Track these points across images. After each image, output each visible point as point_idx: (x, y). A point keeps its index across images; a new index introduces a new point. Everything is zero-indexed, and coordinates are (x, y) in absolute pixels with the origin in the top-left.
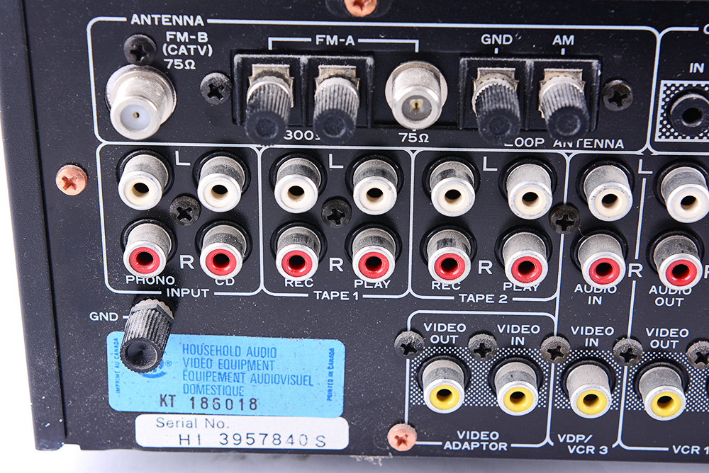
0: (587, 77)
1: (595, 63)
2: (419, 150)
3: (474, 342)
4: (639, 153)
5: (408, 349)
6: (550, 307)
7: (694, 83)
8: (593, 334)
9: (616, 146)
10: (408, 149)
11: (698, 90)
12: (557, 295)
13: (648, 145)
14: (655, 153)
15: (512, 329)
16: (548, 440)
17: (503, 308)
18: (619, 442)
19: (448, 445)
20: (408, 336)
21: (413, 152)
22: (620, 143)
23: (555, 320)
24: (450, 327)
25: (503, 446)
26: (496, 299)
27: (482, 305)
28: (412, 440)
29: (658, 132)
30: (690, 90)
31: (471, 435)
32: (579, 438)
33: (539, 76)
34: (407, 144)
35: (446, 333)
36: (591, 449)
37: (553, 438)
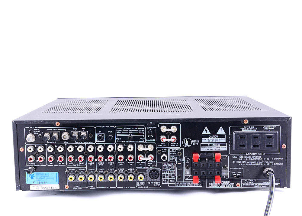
0: (86, 133)
1: (87, 131)
2: (67, 144)
3: (75, 172)
4: (95, 143)
5: (67, 173)
6: (85, 166)
7: (100, 134)
8: (92, 170)
9: (92, 143)
10: (65, 144)
11: (101, 135)
12: (86, 164)
13: (96, 142)
14: (97, 143)
15: (81, 170)
16: (87, 187)
17: (79, 166)
18: (97, 187)
19: (73, 188)
20: (67, 171)
21: (66, 144)
22: (92, 142)
23: (86, 168)
24: (72, 170)
25: (81, 188)
26: (78, 165)
27: (76, 166)
28: (68, 187)
29: (97, 140)
30: (100, 135)
31: (76, 186)
32: (91, 186)
33: (81, 133)
34: (65, 143)
35: (72, 171)
36: (93, 188)
37: (88, 186)
